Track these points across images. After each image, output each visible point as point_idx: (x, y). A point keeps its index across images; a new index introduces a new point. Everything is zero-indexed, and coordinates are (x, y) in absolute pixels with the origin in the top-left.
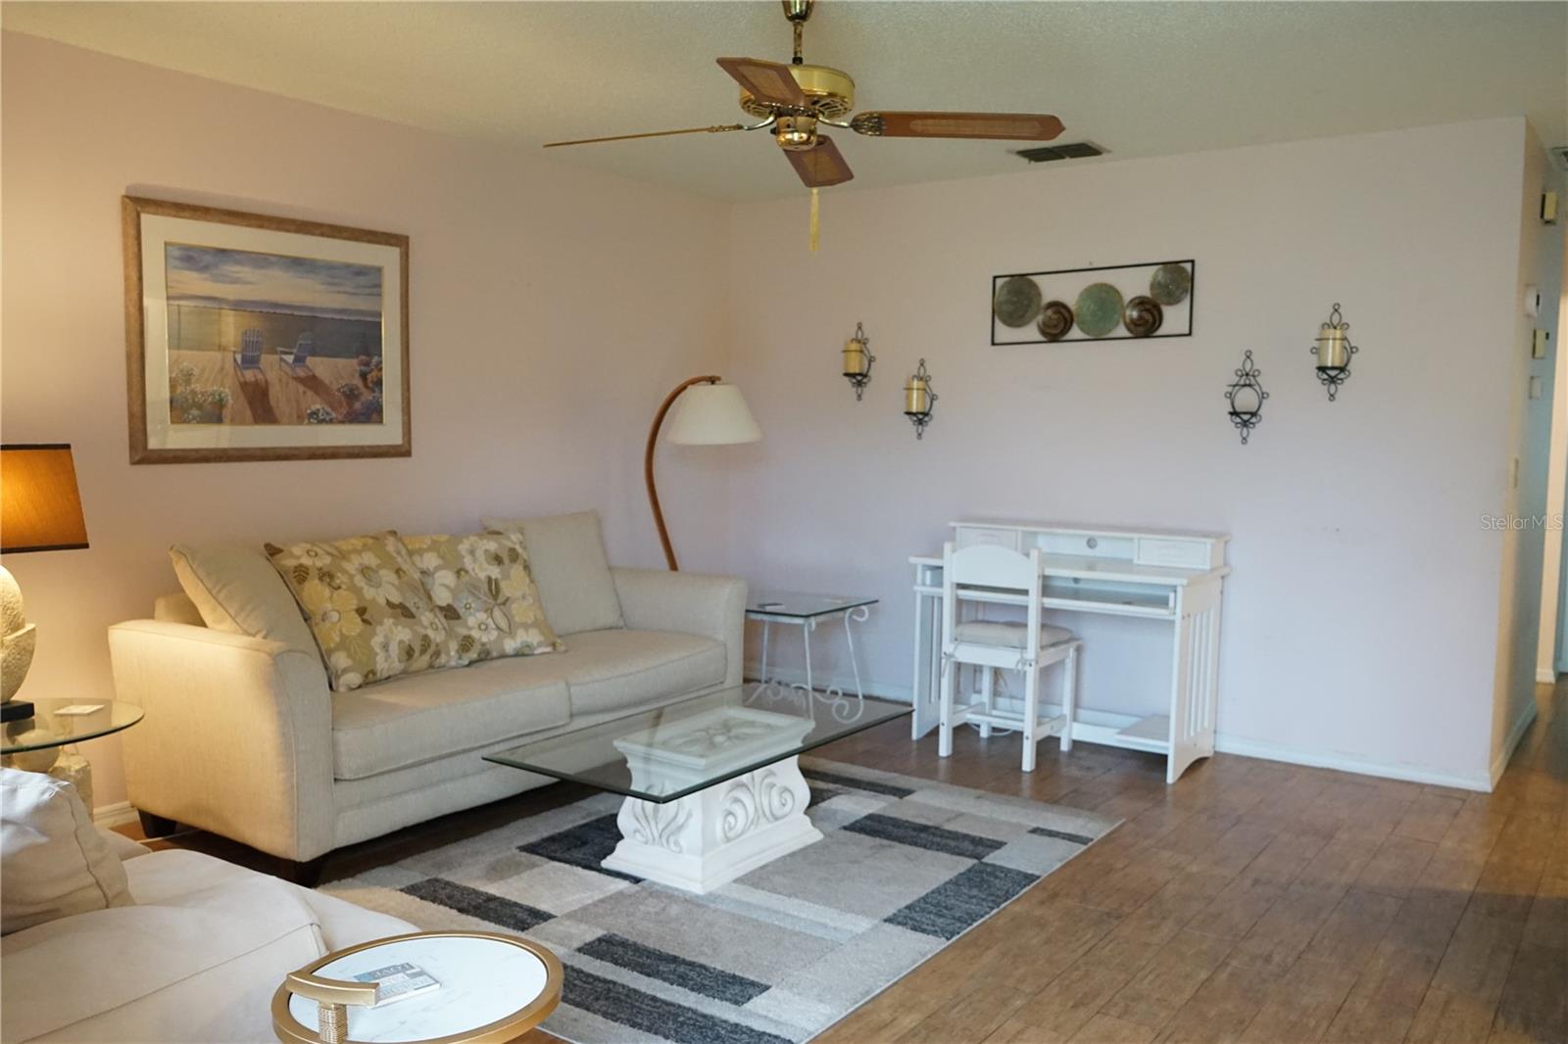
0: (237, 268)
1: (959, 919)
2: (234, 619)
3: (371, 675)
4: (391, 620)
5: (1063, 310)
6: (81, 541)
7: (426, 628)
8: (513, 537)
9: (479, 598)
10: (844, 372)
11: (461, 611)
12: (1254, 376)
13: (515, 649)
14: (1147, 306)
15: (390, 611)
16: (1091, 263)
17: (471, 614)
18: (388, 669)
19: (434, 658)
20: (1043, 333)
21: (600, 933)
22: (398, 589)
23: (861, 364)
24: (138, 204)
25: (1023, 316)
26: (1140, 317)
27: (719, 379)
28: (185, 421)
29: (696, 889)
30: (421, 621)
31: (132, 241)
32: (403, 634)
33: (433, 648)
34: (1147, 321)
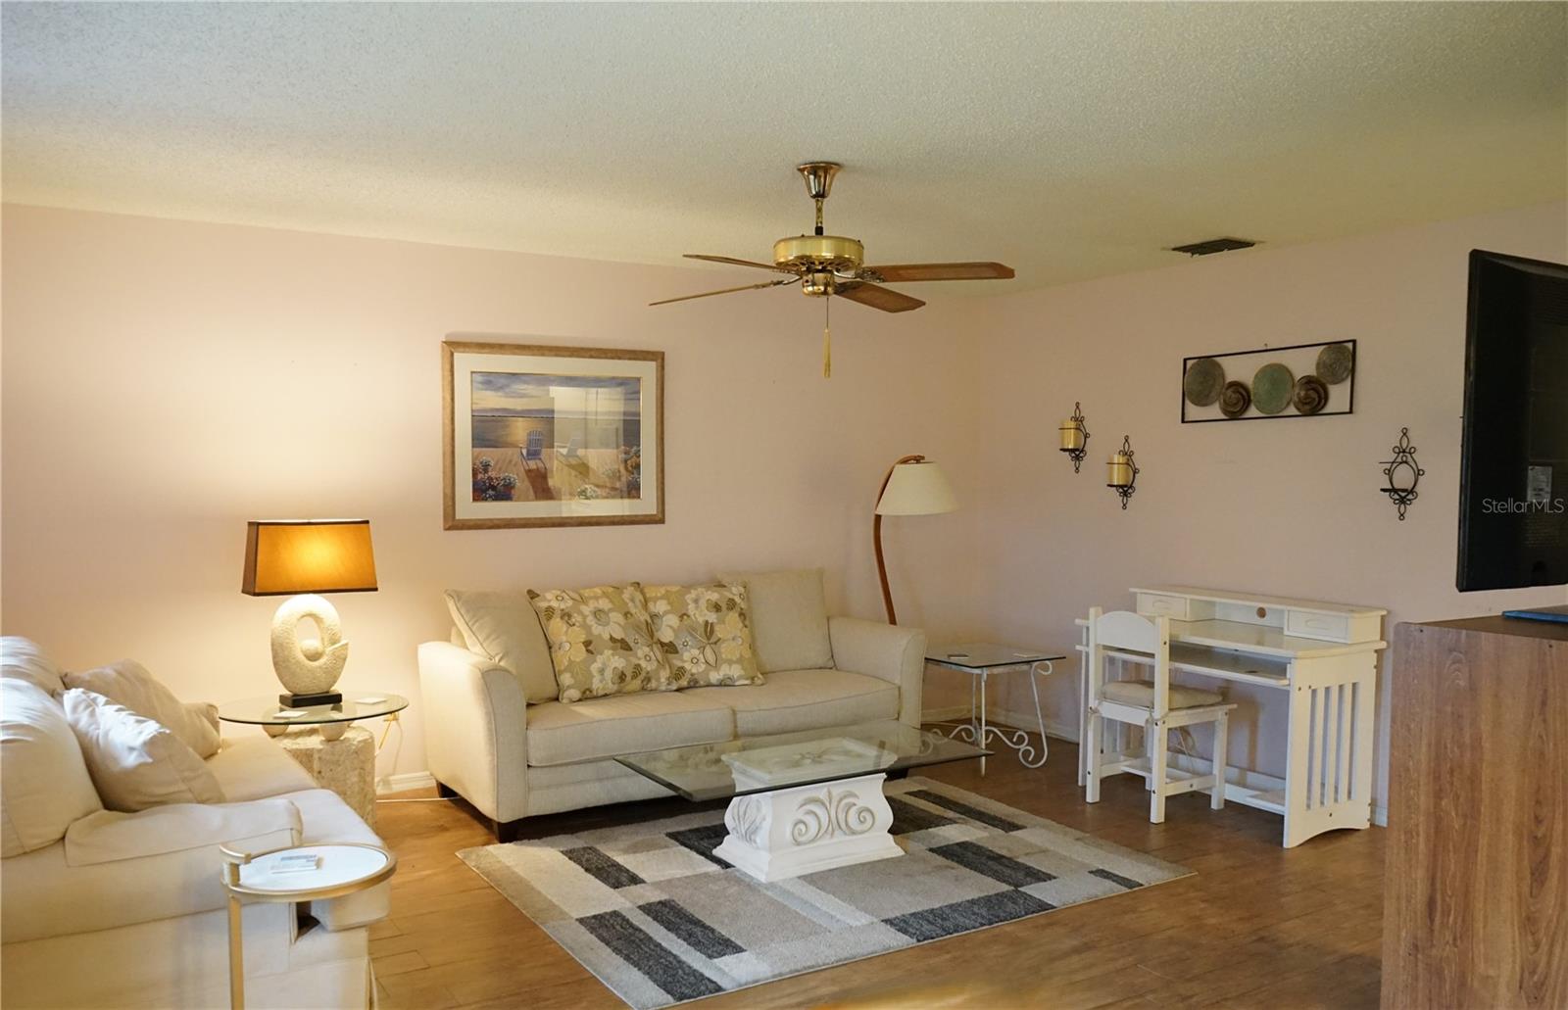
0: (525, 386)
1: (944, 930)
2: (481, 644)
3: (588, 692)
4: (610, 652)
5: (1241, 390)
6: (374, 587)
7: (639, 659)
8: (734, 590)
9: (696, 638)
10: (1060, 447)
11: (680, 647)
12: (1410, 453)
13: (718, 680)
14: (1314, 385)
15: (612, 644)
16: (1266, 345)
17: (686, 650)
18: (604, 689)
19: (645, 683)
20: (1225, 412)
21: (664, 897)
22: (623, 628)
23: (1076, 439)
24: (453, 346)
25: (1207, 396)
26: (1307, 396)
27: (923, 458)
28: (485, 499)
29: (762, 878)
30: (636, 654)
31: (448, 373)
32: (618, 662)
33: (643, 674)
34: (1314, 399)
